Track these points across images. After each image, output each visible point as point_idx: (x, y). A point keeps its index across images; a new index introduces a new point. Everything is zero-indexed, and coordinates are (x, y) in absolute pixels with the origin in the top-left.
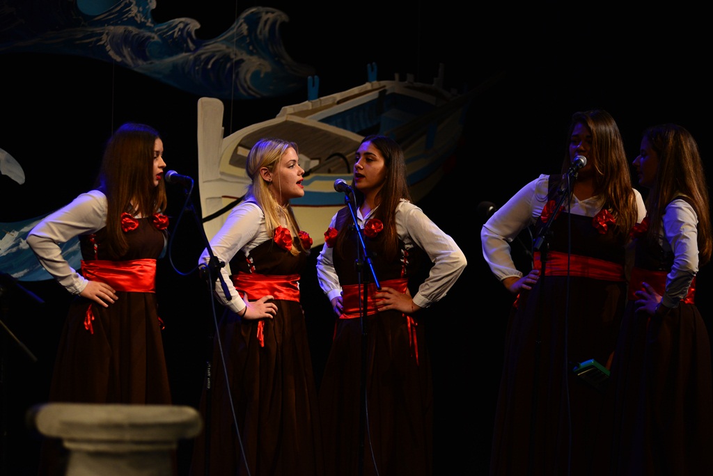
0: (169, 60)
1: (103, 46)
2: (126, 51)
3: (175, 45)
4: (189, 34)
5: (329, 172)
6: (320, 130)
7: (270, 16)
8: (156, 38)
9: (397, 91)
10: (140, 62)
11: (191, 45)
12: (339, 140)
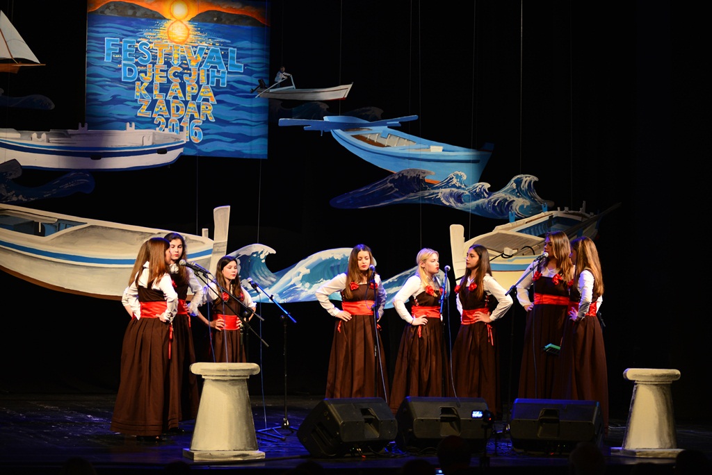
0: (475, 203)
1: (439, 198)
2: (452, 200)
3: (477, 196)
4: (485, 190)
5: (523, 255)
6: (517, 236)
7: (528, 179)
8: (467, 193)
9: (559, 216)
10: (459, 204)
11: (486, 195)
12: (528, 240)
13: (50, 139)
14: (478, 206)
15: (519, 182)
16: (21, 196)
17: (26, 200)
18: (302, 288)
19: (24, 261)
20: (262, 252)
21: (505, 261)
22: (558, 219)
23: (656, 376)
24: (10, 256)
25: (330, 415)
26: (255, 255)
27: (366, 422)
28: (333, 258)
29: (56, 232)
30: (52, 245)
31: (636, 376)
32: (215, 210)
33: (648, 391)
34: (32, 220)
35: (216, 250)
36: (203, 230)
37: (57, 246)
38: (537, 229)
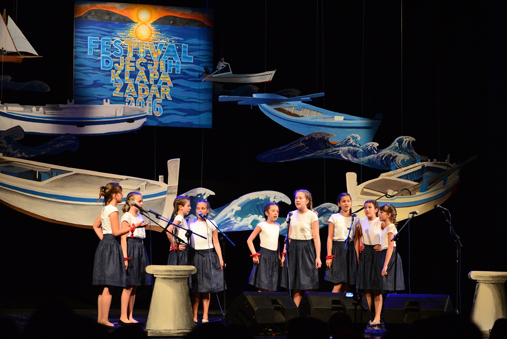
0: (367, 158)
1: (340, 154)
2: (349, 156)
3: (368, 152)
4: (374, 148)
5: (402, 195)
6: (397, 181)
7: (407, 139)
8: (361, 150)
9: (429, 166)
10: (355, 159)
11: (375, 152)
12: (405, 184)
13: (46, 112)
14: (369, 160)
15: (400, 142)
16: (24, 153)
17: (28, 156)
18: (235, 221)
19: (26, 200)
20: (205, 194)
21: (388, 200)
22: (429, 169)
23: (493, 277)
24: (15, 196)
25: (248, 303)
26: (199, 196)
27: (275, 310)
28: (258, 198)
29: (50, 178)
30: (47, 188)
31: (478, 276)
32: (168, 161)
33: (487, 288)
34: (31, 169)
35: (169, 191)
36: (160, 176)
37: (50, 189)
38: (413, 175)
